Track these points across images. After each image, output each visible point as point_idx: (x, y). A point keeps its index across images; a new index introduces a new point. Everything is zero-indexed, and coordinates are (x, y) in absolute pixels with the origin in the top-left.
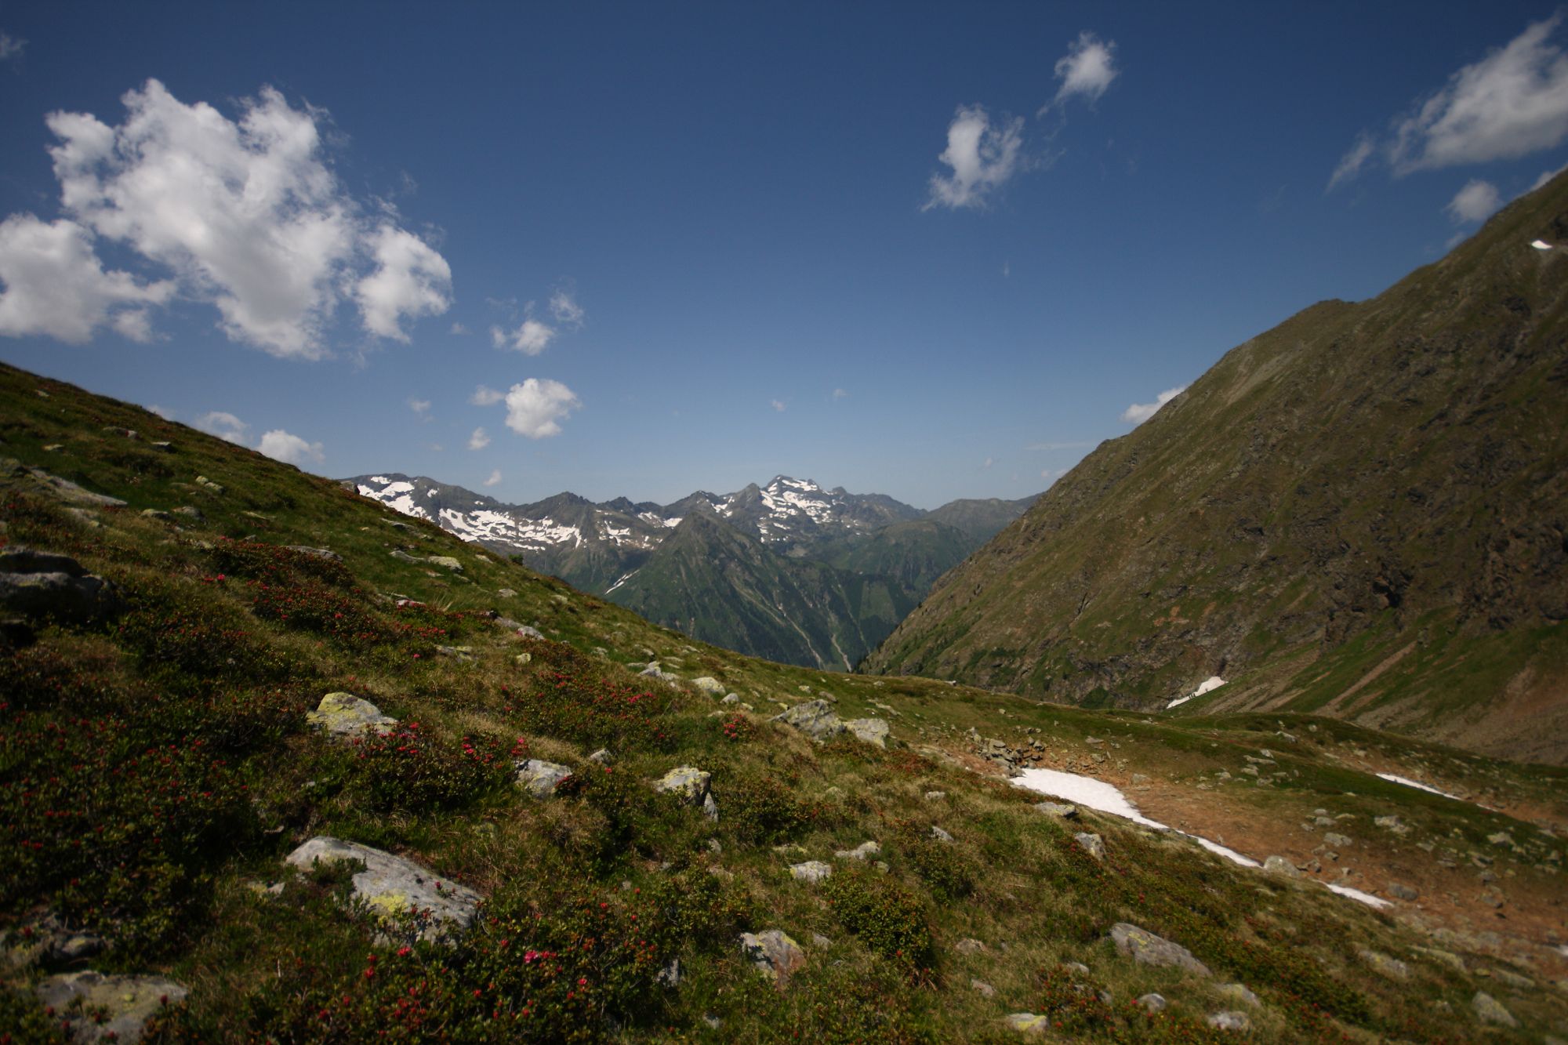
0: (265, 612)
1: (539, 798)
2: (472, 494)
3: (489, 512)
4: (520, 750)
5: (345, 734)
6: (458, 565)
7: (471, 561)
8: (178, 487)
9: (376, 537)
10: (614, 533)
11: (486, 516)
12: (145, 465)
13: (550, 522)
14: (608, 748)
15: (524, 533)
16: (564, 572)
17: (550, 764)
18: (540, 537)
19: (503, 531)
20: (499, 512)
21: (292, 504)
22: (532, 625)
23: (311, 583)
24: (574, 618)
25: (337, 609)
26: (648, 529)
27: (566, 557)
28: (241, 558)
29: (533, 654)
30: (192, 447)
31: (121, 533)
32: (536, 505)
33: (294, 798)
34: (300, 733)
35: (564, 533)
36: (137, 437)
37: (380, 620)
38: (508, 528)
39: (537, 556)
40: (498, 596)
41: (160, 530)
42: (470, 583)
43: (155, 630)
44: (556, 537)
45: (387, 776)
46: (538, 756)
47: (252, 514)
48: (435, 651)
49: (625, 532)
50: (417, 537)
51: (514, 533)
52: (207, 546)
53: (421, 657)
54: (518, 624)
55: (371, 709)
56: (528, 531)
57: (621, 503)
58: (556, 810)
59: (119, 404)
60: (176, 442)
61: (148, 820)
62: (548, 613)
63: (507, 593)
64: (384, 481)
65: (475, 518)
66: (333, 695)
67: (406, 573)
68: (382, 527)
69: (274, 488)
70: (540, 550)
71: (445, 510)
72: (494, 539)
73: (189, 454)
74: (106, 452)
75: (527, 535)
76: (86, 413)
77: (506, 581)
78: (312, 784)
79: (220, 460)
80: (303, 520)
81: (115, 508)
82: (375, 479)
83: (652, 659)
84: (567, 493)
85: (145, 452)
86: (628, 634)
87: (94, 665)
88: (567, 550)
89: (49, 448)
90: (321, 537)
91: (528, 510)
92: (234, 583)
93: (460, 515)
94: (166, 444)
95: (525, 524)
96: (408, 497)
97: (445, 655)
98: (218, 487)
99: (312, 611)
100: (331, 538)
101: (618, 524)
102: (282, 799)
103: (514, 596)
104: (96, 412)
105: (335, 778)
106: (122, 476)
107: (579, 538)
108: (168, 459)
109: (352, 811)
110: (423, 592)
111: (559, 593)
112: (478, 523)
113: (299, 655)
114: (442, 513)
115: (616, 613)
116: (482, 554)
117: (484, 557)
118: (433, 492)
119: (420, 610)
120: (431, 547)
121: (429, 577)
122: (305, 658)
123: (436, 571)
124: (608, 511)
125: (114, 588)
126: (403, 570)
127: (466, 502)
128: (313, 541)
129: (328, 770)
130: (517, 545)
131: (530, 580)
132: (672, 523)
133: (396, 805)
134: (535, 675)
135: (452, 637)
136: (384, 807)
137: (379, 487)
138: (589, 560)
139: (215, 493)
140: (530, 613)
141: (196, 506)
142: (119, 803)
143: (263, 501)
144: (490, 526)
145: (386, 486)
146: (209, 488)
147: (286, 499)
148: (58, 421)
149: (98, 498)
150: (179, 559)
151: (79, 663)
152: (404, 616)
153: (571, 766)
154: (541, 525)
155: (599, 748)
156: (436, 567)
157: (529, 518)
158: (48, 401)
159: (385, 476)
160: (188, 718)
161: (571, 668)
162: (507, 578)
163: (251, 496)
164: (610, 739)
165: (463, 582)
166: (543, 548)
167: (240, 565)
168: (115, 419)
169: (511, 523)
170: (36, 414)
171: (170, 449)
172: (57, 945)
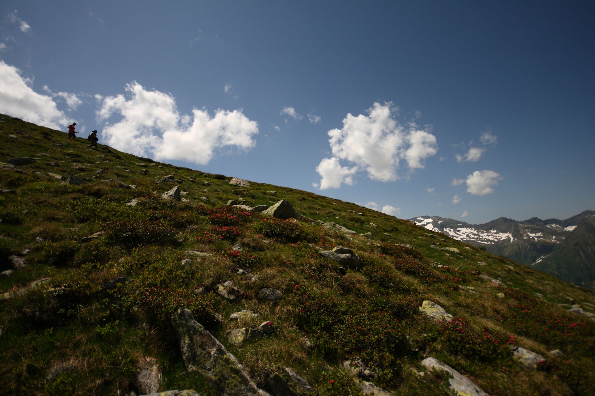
0: (399, 268)
1: (528, 368)
2: (456, 221)
3: (465, 228)
4: (513, 341)
5: (433, 318)
6: (458, 251)
7: (463, 249)
8: (366, 226)
9: (424, 240)
10: (533, 235)
11: (463, 230)
12: (358, 220)
13: (495, 231)
14: (561, 349)
15: (482, 237)
16: (506, 254)
17: (531, 352)
18: (491, 238)
19: (472, 236)
20: (469, 228)
21: (396, 230)
22: (498, 279)
23: (409, 258)
24: (519, 277)
25: (420, 268)
26: (553, 232)
27: (506, 247)
28: (388, 249)
29: (505, 294)
30: (368, 214)
31: (357, 241)
32: (486, 224)
33: (420, 339)
34: (418, 314)
35: (503, 236)
36: (355, 212)
37: (435, 273)
38: (474, 234)
39: (490, 247)
40: (478, 265)
41: (366, 240)
42: (464, 259)
43: (371, 272)
44: (499, 238)
45: (453, 339)
46: (523, 346)
47: (386, 234)
48: (459, 287)
49: (539, 234)
50: (439, 240)
51: (478, 237)
52: (379, 245)
53: (454, 290)
54: (491, 278)
55: (442, 310)
56: (484, 235)
57: (534, 220)
58: (540, 377)
59: (349, 203)
60: (364, 213)
61: (381, 336)
62: (504, 274)
63: (482, 264)
64: (422, 219)
65: (459, 231)
66: (426, 301)
67: (437, 254)
68: (426, 236)
69: (391, 225)
70: (492, 244)
71: (446, 228)
72: (468, 239)
73: (367, 216)
74: (349, 218)
75: (484, 237)
76: (343, 207)
77: (480, 258)
78: (426, 335)
79: (375, 217)
80: (400, 235)
81: (354, 233)
82: (419, 219)
83: (573, 303)
84: (502, 218)
85: (358, 216)
86: (554, 288)
87: (360, 282)
88: (506, 244)
89: (337, 218)
90: (407, 241)
91: (483, 226)
92: (387, 257)
93: (452, 230)
94: (361, 213)
95: (483, 233)
96: (431, 224)
97: (463, 290)
98: (376, 226)
99: (412, 268)
100: (410, 241)
101: (534, 231)
102: (416, 339)
103: (485, 265)
104: (345, 206)
105: (434, 335)
106: (353, 224)
107: (512, 238)
108: (363, 218)
109: (442, 350)
110: (446, 262)
111: (508, 264)
112: (460, 233)
113: (412, 285)
114: (445, 230)
115: (543, 276)
116: (467, 246)
117: (468, 248)
118: (440, 222)
119: (448, 270)
120: (445, 244)
121: (447, 256)
122: (413, 286)
123: (449, 253)
124: (527, 224)
125: (360, 258)
126: (436, 253)
127: (455, 225)
128: (404, 242)
129: (430, 331)
130: (480, 242)
131: (492, 258)
132: (570, 229)
133: (459, 353)
134: (508, 304)
135: (464, 282)
136: (455, 352)
137: (420, 221)
138: (519, 248)
139: (375, 227)
140: (495, 273)
141: (371, 232)
142: (373, 328)
143: (388, 229)
144: (466, 234)
145: (423, 221)
146: (374, 226)
147: (394, 228)
148: (338, 210)
149: (350, 231)
150: (372, 249)
151: (356, 281)
152: (443, 272)
153: (544, 356)
154: (491, 233)
155: (555, 349)
156: (449, 252)
157: (484, 230)
158: (335, 205)
159: (422, 217)
160: (384, 303)
161: (527, 303)
162: (481, 257)
163: (385, 228)
164: (561, 345)
165: (461, 258)
166: (493, 243)
167: (388, 251)
168: (350, 208)
169: (476, 232)
170: (333, 209)
171: (363, 215)
172: (363, 370)
